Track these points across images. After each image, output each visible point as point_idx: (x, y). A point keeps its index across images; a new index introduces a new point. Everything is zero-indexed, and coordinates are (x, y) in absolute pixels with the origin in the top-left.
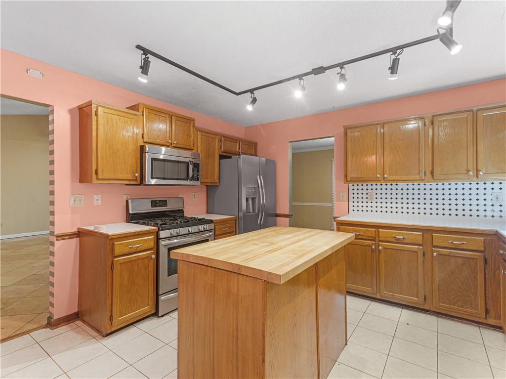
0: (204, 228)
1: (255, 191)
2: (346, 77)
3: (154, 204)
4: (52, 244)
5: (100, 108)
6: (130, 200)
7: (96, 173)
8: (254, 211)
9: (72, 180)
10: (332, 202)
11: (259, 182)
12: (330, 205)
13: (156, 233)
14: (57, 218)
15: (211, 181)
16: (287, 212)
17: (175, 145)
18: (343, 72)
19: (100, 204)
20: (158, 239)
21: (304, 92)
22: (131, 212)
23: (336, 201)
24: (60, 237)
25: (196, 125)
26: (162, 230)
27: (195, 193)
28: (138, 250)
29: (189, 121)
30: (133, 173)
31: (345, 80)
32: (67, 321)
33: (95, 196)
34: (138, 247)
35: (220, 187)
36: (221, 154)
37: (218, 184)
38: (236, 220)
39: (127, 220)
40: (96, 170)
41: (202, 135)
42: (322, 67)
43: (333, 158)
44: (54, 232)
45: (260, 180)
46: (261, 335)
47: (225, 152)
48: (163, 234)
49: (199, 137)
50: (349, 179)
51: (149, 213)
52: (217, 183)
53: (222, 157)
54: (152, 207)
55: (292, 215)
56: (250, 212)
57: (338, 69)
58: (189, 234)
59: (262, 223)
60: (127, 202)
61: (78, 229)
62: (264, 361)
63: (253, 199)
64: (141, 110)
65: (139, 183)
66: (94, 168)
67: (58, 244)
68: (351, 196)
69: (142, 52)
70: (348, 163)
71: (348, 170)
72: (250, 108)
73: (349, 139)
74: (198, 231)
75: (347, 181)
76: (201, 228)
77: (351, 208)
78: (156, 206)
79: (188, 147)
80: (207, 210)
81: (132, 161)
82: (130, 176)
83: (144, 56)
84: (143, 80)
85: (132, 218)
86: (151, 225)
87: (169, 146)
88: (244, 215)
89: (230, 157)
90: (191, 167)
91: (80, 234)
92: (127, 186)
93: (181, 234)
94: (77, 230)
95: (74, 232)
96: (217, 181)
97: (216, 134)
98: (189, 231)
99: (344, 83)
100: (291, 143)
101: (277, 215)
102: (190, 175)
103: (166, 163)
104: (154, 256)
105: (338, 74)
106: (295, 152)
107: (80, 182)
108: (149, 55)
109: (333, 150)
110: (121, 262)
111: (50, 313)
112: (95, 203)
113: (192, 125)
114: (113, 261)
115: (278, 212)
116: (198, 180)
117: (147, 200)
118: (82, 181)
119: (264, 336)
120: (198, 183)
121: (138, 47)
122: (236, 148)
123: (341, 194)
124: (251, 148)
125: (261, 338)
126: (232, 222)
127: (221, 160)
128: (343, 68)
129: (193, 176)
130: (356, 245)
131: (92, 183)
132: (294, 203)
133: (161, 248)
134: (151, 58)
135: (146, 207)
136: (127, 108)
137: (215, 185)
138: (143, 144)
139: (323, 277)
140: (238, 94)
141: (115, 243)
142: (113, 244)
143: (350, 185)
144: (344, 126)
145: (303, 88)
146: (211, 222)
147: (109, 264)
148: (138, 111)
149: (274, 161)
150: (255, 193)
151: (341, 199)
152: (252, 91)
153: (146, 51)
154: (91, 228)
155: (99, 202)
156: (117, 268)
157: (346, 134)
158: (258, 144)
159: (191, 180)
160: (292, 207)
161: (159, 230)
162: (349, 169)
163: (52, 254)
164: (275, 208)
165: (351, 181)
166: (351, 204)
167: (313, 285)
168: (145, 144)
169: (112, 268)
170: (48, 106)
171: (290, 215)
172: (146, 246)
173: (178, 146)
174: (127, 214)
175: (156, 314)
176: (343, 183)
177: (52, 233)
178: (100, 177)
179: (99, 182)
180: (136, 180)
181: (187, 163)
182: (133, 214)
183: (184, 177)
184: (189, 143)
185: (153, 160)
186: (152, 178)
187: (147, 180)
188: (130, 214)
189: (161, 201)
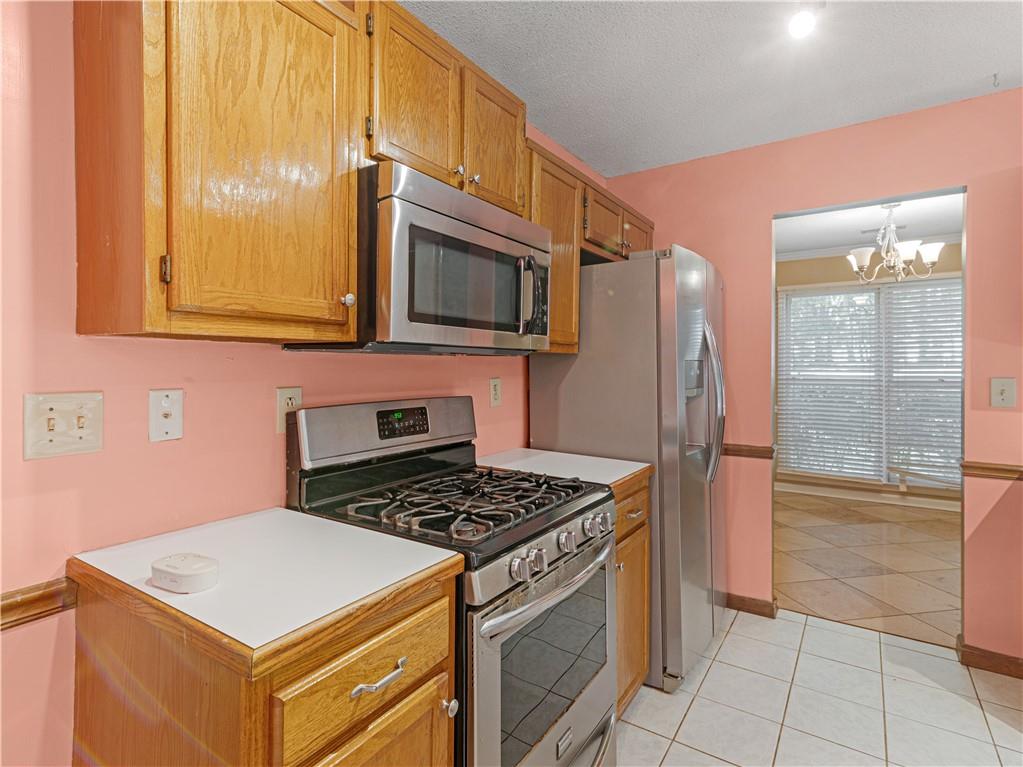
1: (702, 374)
3: (387, 423)
6: (302, 414)
7: (165, 280)
9: (38, 322)
13: (451, 586)
15: (564, 339)
17: (472, 190)
19: (176, 432)
22: (306, 465)
25: (529, 130)
27: (497, 381)
30: (335, 289)
36: (584, 245)
37: (576, 351)
38: (651, 476)
39: (288, 497)
40: (163, 260)
41: (544, 169)
47: (592, 243)
51: (370, 460)
52: (574, 345)
53: (585, 258)
54: (382, 437)
60: (291, 419)
61: (71, 563)
65: (352, 337)
66: (154, 248)
78: (393, 434)
79: (508, 206)
80: (527, 437)
82: (320, 307)
88: (682, 458)
90: (526, 281)
92: (288, 353)
94: (63, 574)
95: (50, 584)
96: (576, 340)
97: (574, 175)
102: (527, 313)
107: (80, 330)
112: (157, 430)
113: (519, 124)
116: (544, 330)
117: (363, 409)
118: (86, 324)
120: (544, 343)
122: (616, 231)
127: (582, 269)
129: (532, 319)
131: (141, 332)
135: (363, 443)
138: (367, 166)
141: (281, 695)
155: (175, 428)
158: (656, 228)
161: (469, 566)
172: (419, 662)
174: (288, 473)
178: (186, 297)
179: (178, 326)
180: (342, 325)
181: (514, 262)
182: (317, 471)
183: (505, 319)
184: (511, 191)
185: (416, 234)
186: (414, 316)
187: (397, 325)
188: (304, 473)
189: (407, 413)
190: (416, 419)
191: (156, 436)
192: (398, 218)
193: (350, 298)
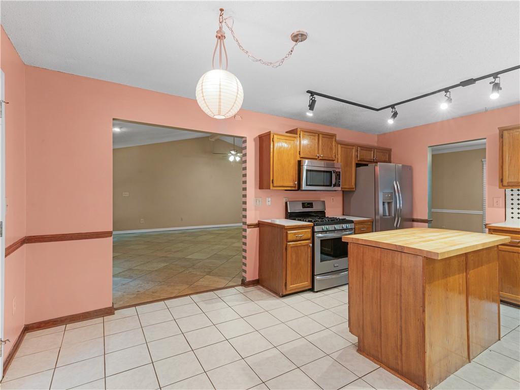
0: (347, 227)
1: (392, 195)
2: (501, 86)
3: (304, 205)
4: (245, 230)
5: (275, 136)
6: (288, 202)
7: (273, 182)
8: (390, 214)
9: (256, 188)
10: (482, 208)
11: (396, 187)
12: (480, 212)
13: (312, 228)
14: (248, 213)
15: (349, 187)
16: (426, 217)
17: (321, 158)
18: (497, 81)
20: (313, 232)
21: (451, 104)
22: (289, 211)
23: (489, 207)
24: (250, 226)
25: (337, 139)
26: (317, 225)
27: (333, 198)
28: (301, 239)
29: (331, 136)
30: (294, 181)
31: (500, 88)
32: (253, 284)
33: (267, 198)
34: (301, 236)
35: (355, 193)
36: (357, 162)
37: (354, 190)
38: (372, 222)
39: (286, 217)
41: (342, 147)
42: (472, 79)
43: (485, 158)
44: (246, 223)
45: (397, 185)
46: (421, 293)
47: (361, 161)
48: (317, 229)
49: (339, 149)
50: (505, 183)
51: (300, 212)
52: (353, 188)
53: (358, 165)
54: (303, 208)
55: (431, 221)
56: (386, 216)
57: (491, 79)
58: (335, 230)
59: (398, 226)
60: (286, 203)
61: (259, 221)
62: (424, 311)
63: (389, 203)
64: (298, 134)
65: (297, 189)
66: (271, 179)
67: (248, 230)
68: (509, 202)
69: (310, 94)
70: (504, 167)
71: (504, 174)
72: (391, 122)
73: (506, 141)
74: (341, 228)
75: (502, 185)
76: (344, 226)
77: (509, 215)
78: (306, 207)
79: (331, 159)
80: (343, 212)
81: (293, 172)
82: (291, 184)
83: (311, 97)
84: (310, 114)
85: (290, 216)
86: (306, 221)
87: (317, 159)
88: (381, 218)
89: (367, 165)
90: (334, 176)
91: (260, 225)
92: (286, 191)
93: (330, 229)
95: (257, 223)
96: (354, 187)
97: (353, 145)
98: (335, 228)
99: (498, 93)
100: (431, 148)
101: (414, 220)
102: (333, 182)
103: (312, 172)
104: (311, 245)
105: (490, 83)
106: (435, 153)
107: (260, 189)
108: (315, 96)
109: (485, 149)
110: (291, 246)
111: (243, 276)
113: (334, 139)
114: (287, 244)
115: (415, 217)
116: (339, 186)
117: (300, 202)
119: (424, 294)
120: (339, 189)
121: (308, 92)
122: (371, 156)
123: (495, 200)
124: (385, 155)
125: (421, 295)
126: (369, 223)
127: (358, 168)
128: (497, 77)
129: (335, 183)
130: (515, 253)
131: (270, 189)
132: (433, 210)
133: (316, 238)
134: (317, 97)
135: (299, 209)
136: (286, 132)
137: (352, 190)
138: (299, 159)
139: (473, 269)
140: (378, 110)
142: (287, 233)
143: (508, 191)
144: (499, 128)
145: (450, 100)
146: (352, 222)
147: (284, 246)
148: (297, 134)
149: (411, 166)
150: (391, 198)
151: (495, 204)
152: (393, 106)
153: (312, 93)
154: (269, 221)
155: (270, 203)
156: (289, 249)
157: (502, 136)
158: (392, 150)
159: (335, 185)
160: (431, 214)
161: (314, 225)
162: (506, 173)
163: (245, 237)
164: (412, 213)
165: (509, 186)
166: (509, 211)
167: (463, 273)
168: (301, 159)
169: (286, 249)
170: (242, 137)
171: (429, 221)
172: (305, 236)
173: (324, 158)
174: (286, 213)
175: (312, 290)
176: (498, 188)
177: (245, 223)
178: (275, 185)
180: (295, 187)
181: (330, 172)
182: (290, 213)
183: (328, 184)
184: (332, 155)
185: (307, 171)
186: (307, 185)
187: (304, 187)
188: (289, 213)
189: (308, 204)
190: (310, 205)
191: (267, 204)
192: (305, 168)
193: (296, 183)
